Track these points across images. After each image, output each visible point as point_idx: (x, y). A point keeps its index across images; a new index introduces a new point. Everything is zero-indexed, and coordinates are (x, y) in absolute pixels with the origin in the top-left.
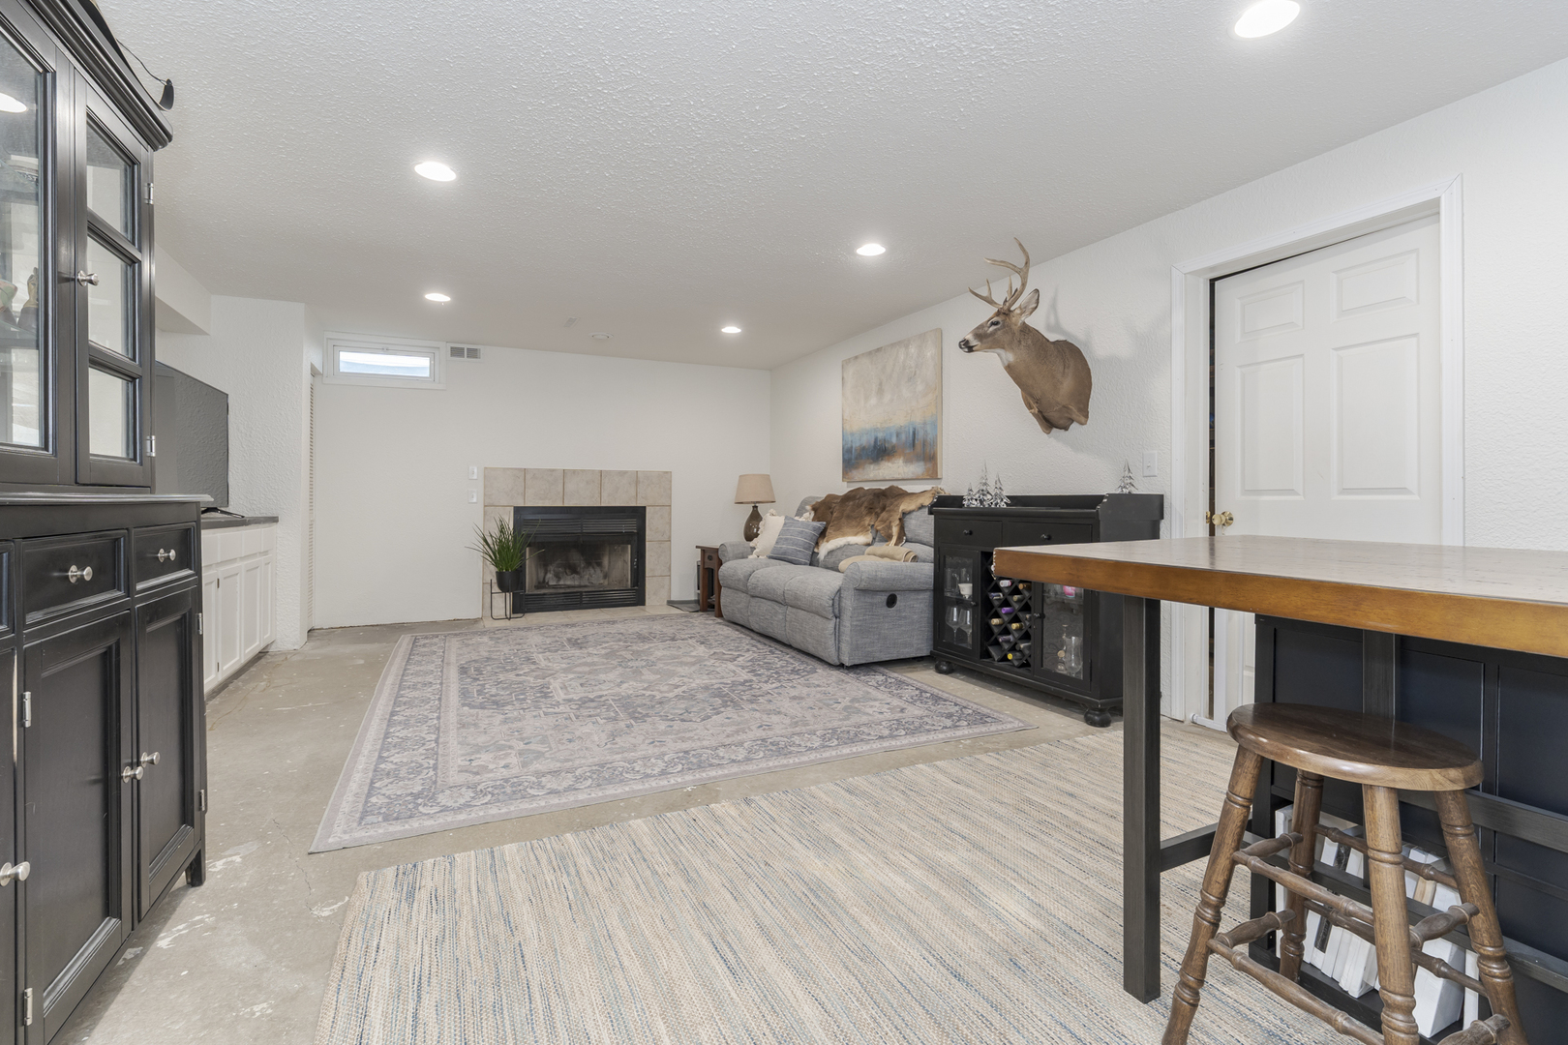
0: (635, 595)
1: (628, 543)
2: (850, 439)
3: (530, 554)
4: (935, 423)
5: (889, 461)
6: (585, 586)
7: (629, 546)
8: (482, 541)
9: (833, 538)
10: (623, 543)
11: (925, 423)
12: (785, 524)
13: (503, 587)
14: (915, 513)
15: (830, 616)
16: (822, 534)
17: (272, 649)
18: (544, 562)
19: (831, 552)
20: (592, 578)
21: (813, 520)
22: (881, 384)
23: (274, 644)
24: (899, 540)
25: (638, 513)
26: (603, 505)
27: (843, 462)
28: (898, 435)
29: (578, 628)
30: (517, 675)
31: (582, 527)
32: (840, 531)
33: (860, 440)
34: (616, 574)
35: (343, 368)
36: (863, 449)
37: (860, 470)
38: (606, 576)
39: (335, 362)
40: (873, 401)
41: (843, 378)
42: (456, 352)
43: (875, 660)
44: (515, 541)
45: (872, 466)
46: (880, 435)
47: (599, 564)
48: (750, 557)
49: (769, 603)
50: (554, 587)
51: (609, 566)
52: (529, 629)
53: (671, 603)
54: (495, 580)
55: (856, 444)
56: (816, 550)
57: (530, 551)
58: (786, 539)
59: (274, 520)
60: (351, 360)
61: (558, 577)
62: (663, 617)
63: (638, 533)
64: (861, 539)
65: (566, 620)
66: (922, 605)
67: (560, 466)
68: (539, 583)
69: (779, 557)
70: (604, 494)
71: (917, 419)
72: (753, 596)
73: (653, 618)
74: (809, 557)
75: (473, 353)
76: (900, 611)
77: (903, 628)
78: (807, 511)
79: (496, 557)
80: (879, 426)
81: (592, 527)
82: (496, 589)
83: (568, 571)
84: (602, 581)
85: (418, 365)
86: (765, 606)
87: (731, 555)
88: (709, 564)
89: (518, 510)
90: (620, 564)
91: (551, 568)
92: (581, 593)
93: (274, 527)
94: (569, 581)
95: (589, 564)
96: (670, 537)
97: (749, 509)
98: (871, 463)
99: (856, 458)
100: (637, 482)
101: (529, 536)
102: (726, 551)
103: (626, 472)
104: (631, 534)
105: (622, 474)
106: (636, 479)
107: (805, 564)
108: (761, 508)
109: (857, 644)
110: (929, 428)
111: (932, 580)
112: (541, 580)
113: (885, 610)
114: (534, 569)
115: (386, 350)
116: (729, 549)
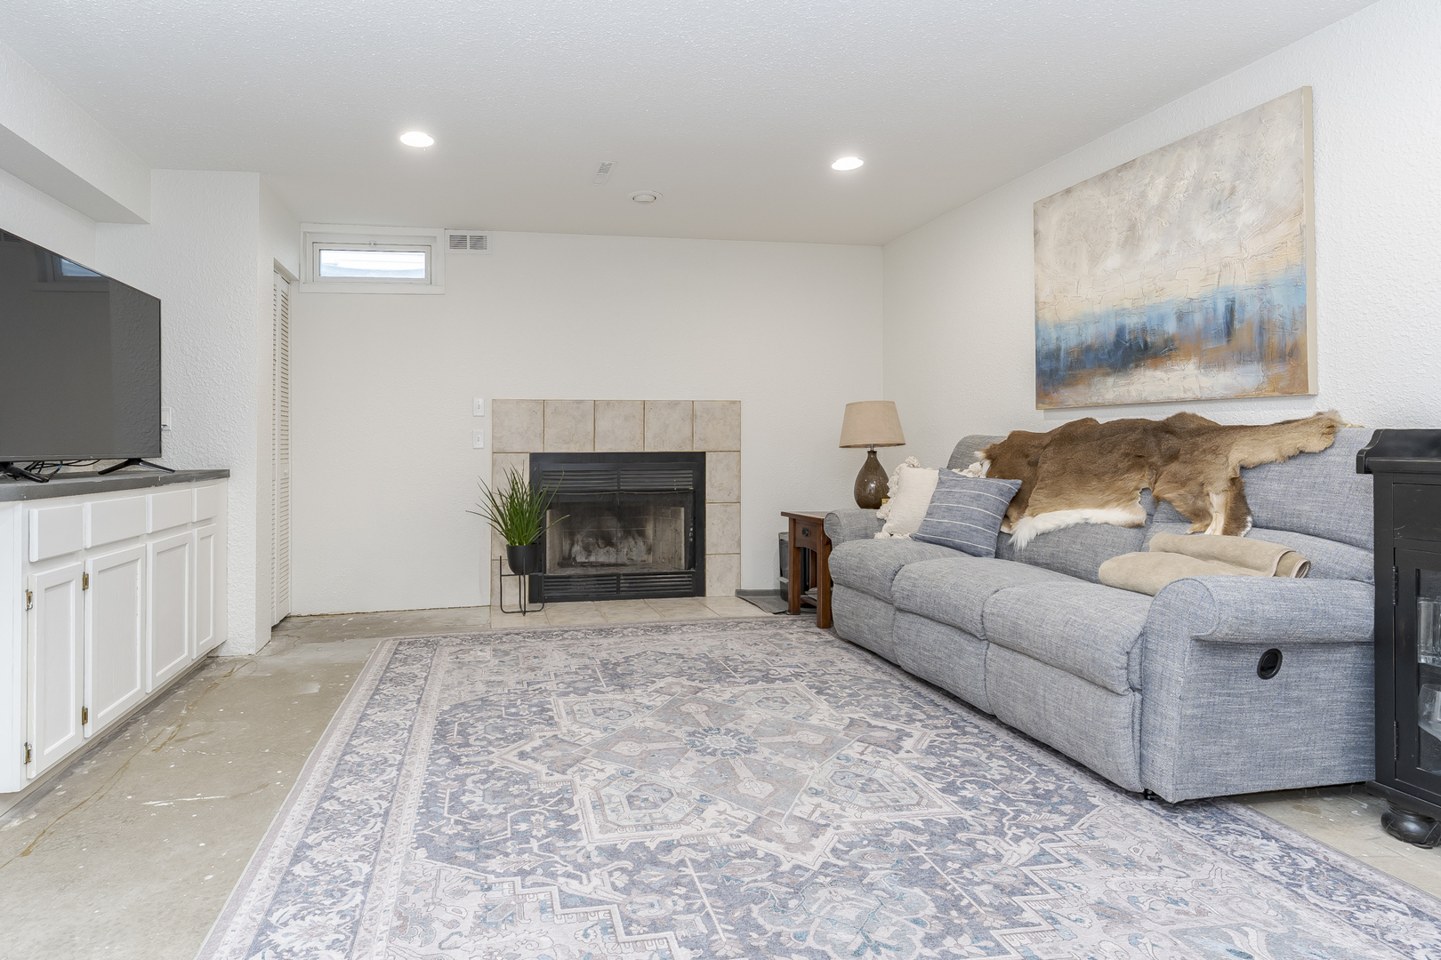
0: (691, 582)
1: (682, 504)
2: (1054, 335)
3: (551, 520)
4: (1299, 284)
5: (1156, 367)
6: (623, 565)
7: (683, 509)
8: (490, 505)
9: (1044, 510)
10: (674, 505)
11: (1264, 286)
12: (941, 482)
13: (517, 569)
14: (1273, 467)
15: (1121, 688)
16: (1018, 502)
17: (223, 653)
18: (570, 531)
19: (1043, 536)
20: (632, 553)
21: (989, 475)
22: (1132, 228)
23: (225, 646)
24: (1236, 521)
25: (695, 462)
26: (646, 451)
27: (1038, 376)
28: (1181, 317)
29: (616, 639)
30: (522, 755)
31: (619, 483)
32: (1059, 497)
33: (1079, 335)
34: (663, 548)
35: (325, 272)
36: (1087, 350)
37: (1081, 388)
38: (649, 550)
39: (316, 263)
40: (1113, 261)
41: (1036, 233)
42: (458, 242)
43: (1232, 791)
44: (531, 504)
45: (1110, 380)
46: (1132, 322)
47: (642, 534)
48: (878, 536)
49: (943, 629)
50: (583, 565)
51: (655, 535)
52: (546, 635)
53: (741, 594)
54: (505, 557)
55: (1071, 341)
56: (1005, 529)
57: (551, 514)
58: (949, 509)
59: (222, 474)
60: (336, 262)
61: (588, 550)
62: (738, 623)
63: (694, 492)
64: (1117, 515)
65: (598, 621)
66: (1337, 674)
67: (589, 395)
68: (564, 558)
69: (933, 538)
70: (649, 435)
71: (1241, 280)
72: (900, 610)
73: (722, 625)
74: (993, 542)
75: (478, 243)
76: (1287, 686)
77: (1293, 725)
78: (976, 460)
79: (506, 524)
80: (1127, 304)
81: (632, 481)
82: (507, 569)
83: (600, 542)
84: (645, 557)
85: (411, 264)
86: (933, 634)
87: (846, 532)
88: (803, 542)
89: (535, 458)
90: (669, 534)
91: (579, 537)
92: (618, 575)
93: (222, 483)
94: (602, 556)
95: (628, 533)
96: (739, 497)
97: (863, 455)
98: (1108, 374)
99: (1070, 367)
100: (693, 417)
101: (549, 494)
102: (838, 524)
103: (676, 403)
104: (684, 492)
105: (674, 404)
106: (692, 411)
107: (988, 554)
108: (883, 456)
109: (1194, 757)
110: (1277, 296)
111: (1371, 623)
112: (567, 554)
113: (1255, 684)
114: (557, 542)
115: (374, 246)
116: (844, 521)
